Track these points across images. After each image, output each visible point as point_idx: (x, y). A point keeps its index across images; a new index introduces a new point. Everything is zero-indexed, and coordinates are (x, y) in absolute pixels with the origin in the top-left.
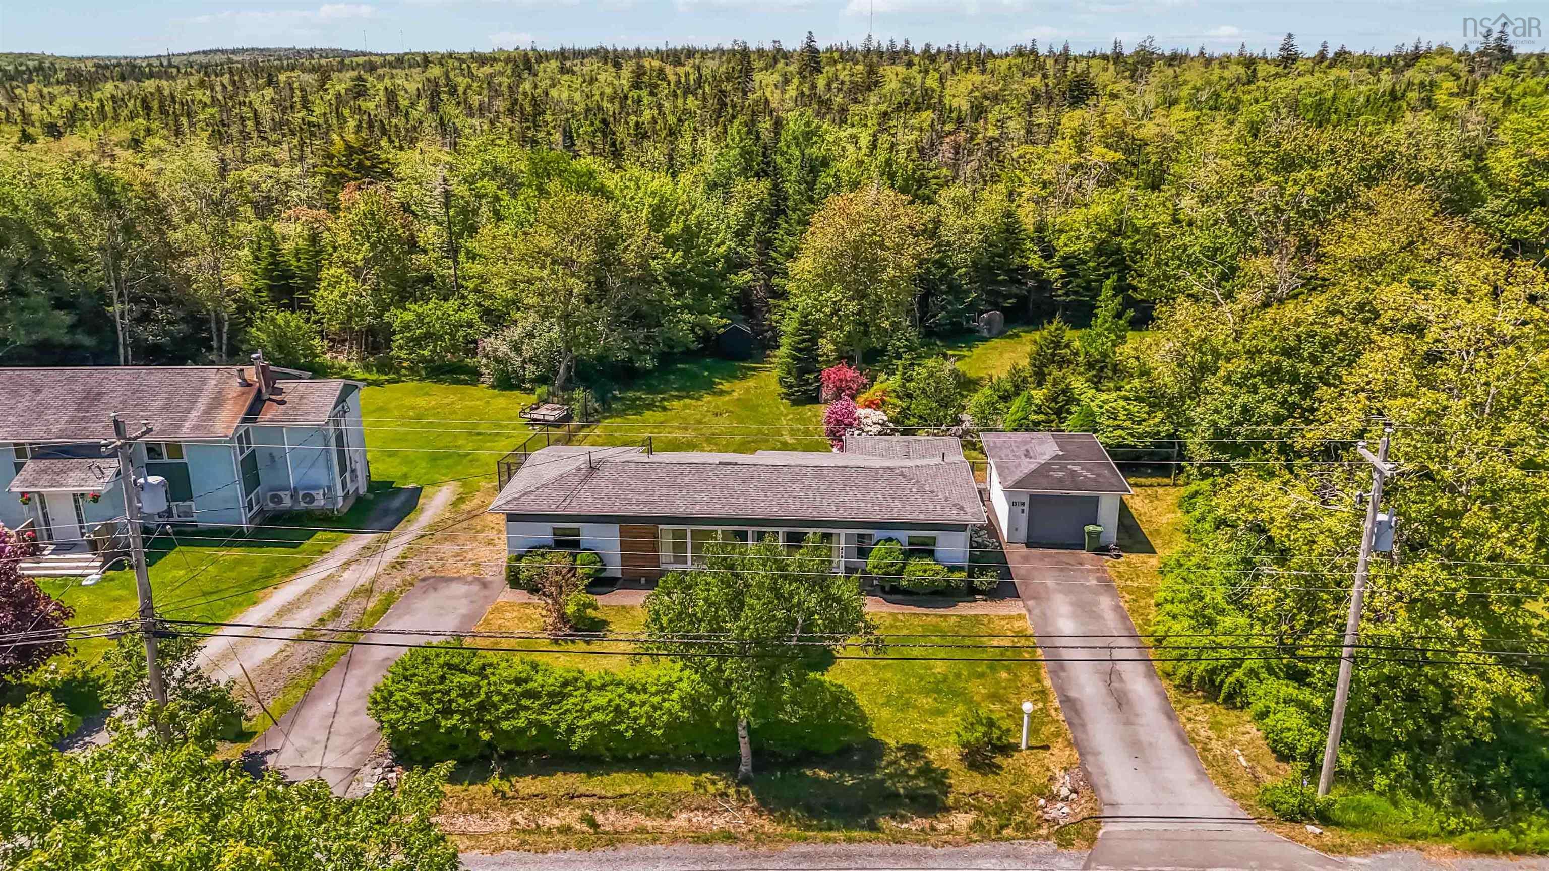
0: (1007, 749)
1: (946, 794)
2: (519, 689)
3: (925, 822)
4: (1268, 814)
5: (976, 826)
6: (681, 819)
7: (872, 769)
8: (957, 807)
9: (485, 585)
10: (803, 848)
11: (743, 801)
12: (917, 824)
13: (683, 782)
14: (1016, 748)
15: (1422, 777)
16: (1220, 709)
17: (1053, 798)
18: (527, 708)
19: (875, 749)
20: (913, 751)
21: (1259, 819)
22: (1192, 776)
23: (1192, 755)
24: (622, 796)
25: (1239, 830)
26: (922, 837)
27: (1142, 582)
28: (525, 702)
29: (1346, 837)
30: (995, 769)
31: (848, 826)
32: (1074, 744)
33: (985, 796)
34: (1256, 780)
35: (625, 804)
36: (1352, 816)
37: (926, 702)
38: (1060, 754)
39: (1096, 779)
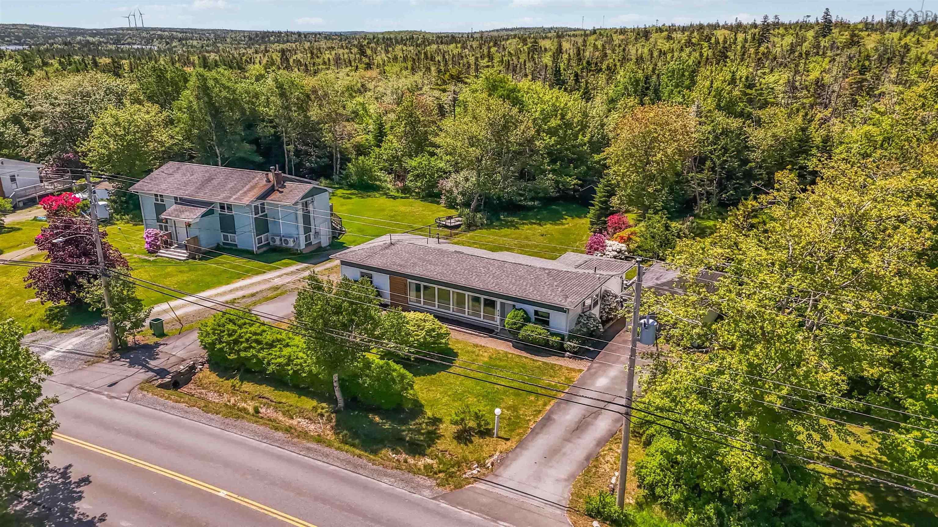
0: (486, 435)
1: (429, 446)
2: (254, 337)
3: (405, 457)
5: (427, 467)
6: (296, 421)
7: (404, 424)
8: (429, 455)
11: (329, 421)
12: (401, 456)
13: (309, 403)
14: (491, 435)
17: (483, 466)
18: (254, 348)
19: (416, 415)
20: (436, 421)
21: (570, 509)
24: (280, 403)
28: (254, 345)
30: (468, 442)
31: (364, 449)
32: (521, 441)
33: (449, 454)
35: (278, 406)
38: (508, 444)
39: (508, 461)
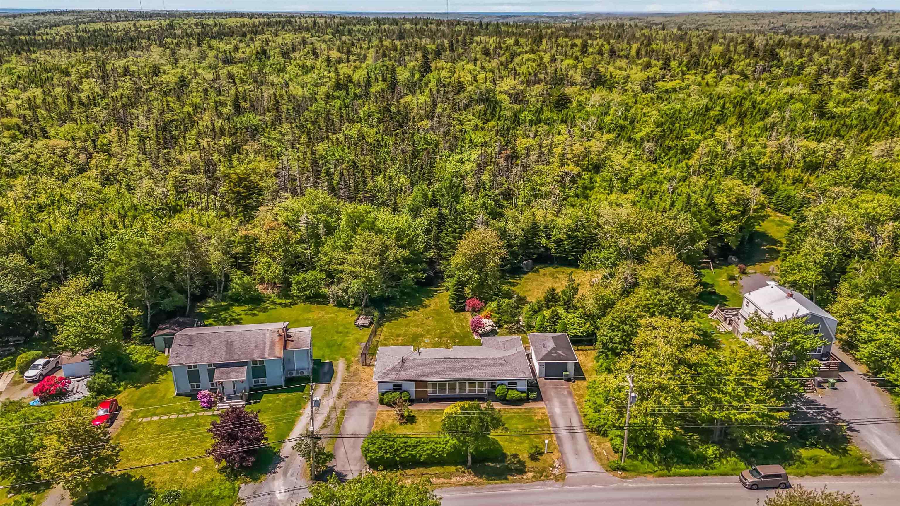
0: (542, 454)
2: (405, 445)
3: (520, 476)
4: (609, 469)
5: (534, 477)
6: (454, 479)
7: (504, 462)
8: (529, 472)
9: (371, 403)
10: (491, 486)
11: (470, 473)
12: (518, 477)
13: (453, 469)
14: (543, 453)
15: (651, 456)
16: (601, 437)
17: (554, 467)
18: (408, 450)
19: (505, 456)
20: (515, 456)
21: (607, 471)
22: (591, 459)
23: (591, 452)
25: (601, 474)
26: (521, 481)
27: (581, 392)
29: (628, 474)
30: (538, 460)
31: (500, 479)
32: (560, 451)
33: (536, 468)
34: (608, 459)
35: (437, 476)
36: (632, 468)
37: (517, 439)
38: (556, 454)
39: (566, 461)
